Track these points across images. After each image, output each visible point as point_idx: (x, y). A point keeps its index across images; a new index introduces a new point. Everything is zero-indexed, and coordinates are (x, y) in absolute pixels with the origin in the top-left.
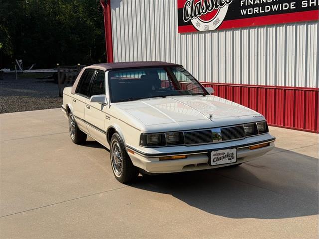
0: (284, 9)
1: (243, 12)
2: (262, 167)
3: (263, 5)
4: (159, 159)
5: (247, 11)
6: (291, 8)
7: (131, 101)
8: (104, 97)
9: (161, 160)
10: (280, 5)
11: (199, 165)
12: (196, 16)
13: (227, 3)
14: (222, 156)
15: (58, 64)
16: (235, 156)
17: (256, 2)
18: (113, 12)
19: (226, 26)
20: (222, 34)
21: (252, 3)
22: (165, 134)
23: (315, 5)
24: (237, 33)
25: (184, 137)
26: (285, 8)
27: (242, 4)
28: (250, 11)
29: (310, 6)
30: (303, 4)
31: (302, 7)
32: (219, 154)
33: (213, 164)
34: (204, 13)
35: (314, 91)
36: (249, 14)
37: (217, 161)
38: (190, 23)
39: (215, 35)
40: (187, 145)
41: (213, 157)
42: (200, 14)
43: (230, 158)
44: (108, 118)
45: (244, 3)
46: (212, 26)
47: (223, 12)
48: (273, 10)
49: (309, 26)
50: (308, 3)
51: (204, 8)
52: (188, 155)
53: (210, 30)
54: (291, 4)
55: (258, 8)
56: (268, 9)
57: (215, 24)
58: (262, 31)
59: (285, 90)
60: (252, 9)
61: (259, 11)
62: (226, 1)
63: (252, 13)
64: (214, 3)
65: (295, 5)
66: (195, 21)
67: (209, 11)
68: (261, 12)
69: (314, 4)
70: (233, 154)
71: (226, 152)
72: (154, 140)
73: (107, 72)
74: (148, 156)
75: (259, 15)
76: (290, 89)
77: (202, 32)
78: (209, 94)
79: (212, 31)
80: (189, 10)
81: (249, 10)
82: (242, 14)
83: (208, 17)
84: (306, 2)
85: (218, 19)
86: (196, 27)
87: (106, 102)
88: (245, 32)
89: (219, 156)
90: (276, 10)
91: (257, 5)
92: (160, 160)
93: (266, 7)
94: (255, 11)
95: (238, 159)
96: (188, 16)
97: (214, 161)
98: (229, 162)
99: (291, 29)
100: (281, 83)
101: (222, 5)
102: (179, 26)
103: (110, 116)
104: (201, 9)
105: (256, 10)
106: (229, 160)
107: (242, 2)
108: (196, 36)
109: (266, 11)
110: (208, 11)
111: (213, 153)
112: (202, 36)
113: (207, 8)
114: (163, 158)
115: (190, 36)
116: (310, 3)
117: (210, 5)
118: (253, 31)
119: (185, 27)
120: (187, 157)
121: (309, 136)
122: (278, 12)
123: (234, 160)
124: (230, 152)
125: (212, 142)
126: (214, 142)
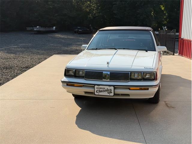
4: (66, 84)
14: (103, 90)
16: (113, 91)
25: (85, 74)
32: (101, 88)
33: (96, 93)
37: (99, 92)
41: (96, 89)
43: (109, 92)
52: (84, 85)
70: (111, 89)
71: (106, 87)
89: (101, 90)
95: (115, 94)
97: (97, 92)
98: (108, 94)
106: (108, 93)
111: (96, 87)
114: (69, 84)
123: (112, 94)
124: (109, 88)
125: (102, 79)
126: (104, 80)
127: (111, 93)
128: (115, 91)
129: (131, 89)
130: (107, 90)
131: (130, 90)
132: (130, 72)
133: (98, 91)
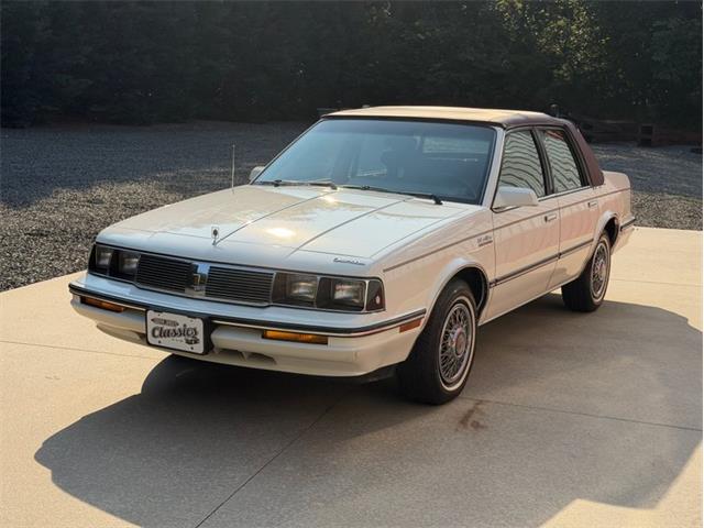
4: (78, 299)
14: (171, 328)
16: (200, 336)
32: (165, 321)
33: (151, 339)
37: (161, 336)
41: (151, 325)
43: (190, 339)
70: (195, 330)
89: (166, 327)
92: (81, 302)
95: (209, 346)
97: (154, 335)
98: (188, 347)
106: (188, 342)
111: (151, 314)
123: (199, 348)
124: (189, 323)
125: (183, 291)
126: (189, 292)
127: (196, 342)
129: (269, 334)
130: (184, 332)
131: (264, 337)
132: (275, 273)
133: (157, 333)
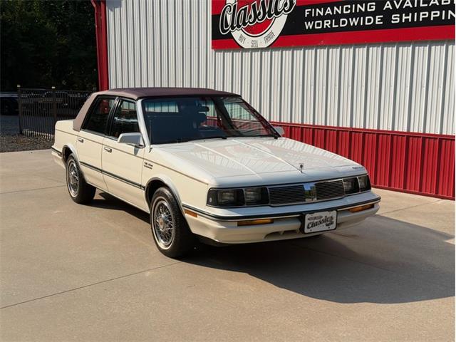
0: (367, 24)
1: (308, 25)
2: (354, 236)
3: (337, 17)
4: (236, 224)
5: (314, 23)
6: (377, 23)
7: (179, 142)
8: (139, 137)
9: (240, 225)
10: (362, 18)
11: (286, 232)
12: (238, 26)
13: (286, 11)
14: (318, 220)
15: (18, 86)
16: (334, 220)
17: (327, 12)
18: (110, 14)
19: (282, 43)
20: (277, 54)
21: (322, 14)
22: (244, 189)
23: (410, 21)
24: (299, 53)
25: (268, 194)
26: (368, 22)
27: (307, 13)
28: (318, 25)
29: (403, 21)
30: (393, 18)
31: (393, 22)
32: (315, 218)
33: (307, 230)
34: (250, 23)
35: (404, 136)
36: (316, 27)
37: (312, 227)
38: (230, 36)
39: (267, 55)
40: (272, 205)
41: (307, 222)
42: (244, 24)
43: (328, 223)
44: (150, 167)
45: (311, 12)
46: (262, 41)
47: (279, 24)
48: (352, 24)
49: (401, 48)
50: (401, 18)
51: (251, 16)
52: (274, 219)
53: (259, 47)
54: (377, 17)
55: (329, 21)
56: (344, 22)
57: (267, 39)
58: (335, 52)
59: (364, 134)
60: (321, 22)
61: (331, 25)
62: (284, 9)
63: (321, 27)
64: (267, 10)
65: (382, 20)
66: (237, 34)
67: (259, 20)
68: (334, 26)
69: (408, 19)
70: (332, 217)
71: (324, 214)
72: (228, 197)
73: (140, 101)
74: (221, 219)
75: (331, 30)
76: (371, 132)
77: (247, 50)
78: (280, 136)
79: (262, 50)
80: (229, 18)
81: (316, 22)
82: (307, 28)
83: (256, 30)
84: (398, 15)
85: (272, 33)
86: (239, 42)
87: (142, 143)
88: (310, 53)
89: (316, 221)
90: (356, 24)
91: (329, 17)
92: (238, 225)
93: (341, 20)
94: (325, 24)
95: (338, 225)
96: (227, 26)
97: (308, 228)
98: (327, 228)
99: (375, 51)
100: (358, 124)
101: (277, 13)
102: (212, 39)
103: (152, 164)
104: (247, 17)
105: (327, 24)
106: (327, 225)
107: (306, 10)
108: (237, 55)
109: (341, 25)
110: (257, 20)
111: (308, 216)
112: (247, 55)
113: (256, 17)
114: (243, 222)
115: (228, 55)
116: (404, 18)
117: (260, 13)
118: (322, 52)
119: (222, 40)
120: (272, 222)
121: (397, 197)
122: (359, 27)
123: (333, 226)
124: (328, 214)
125: (305, 201)
126: (308, 200)
128: (338, 217)
131: (352, 212)
132: (342, 179)
